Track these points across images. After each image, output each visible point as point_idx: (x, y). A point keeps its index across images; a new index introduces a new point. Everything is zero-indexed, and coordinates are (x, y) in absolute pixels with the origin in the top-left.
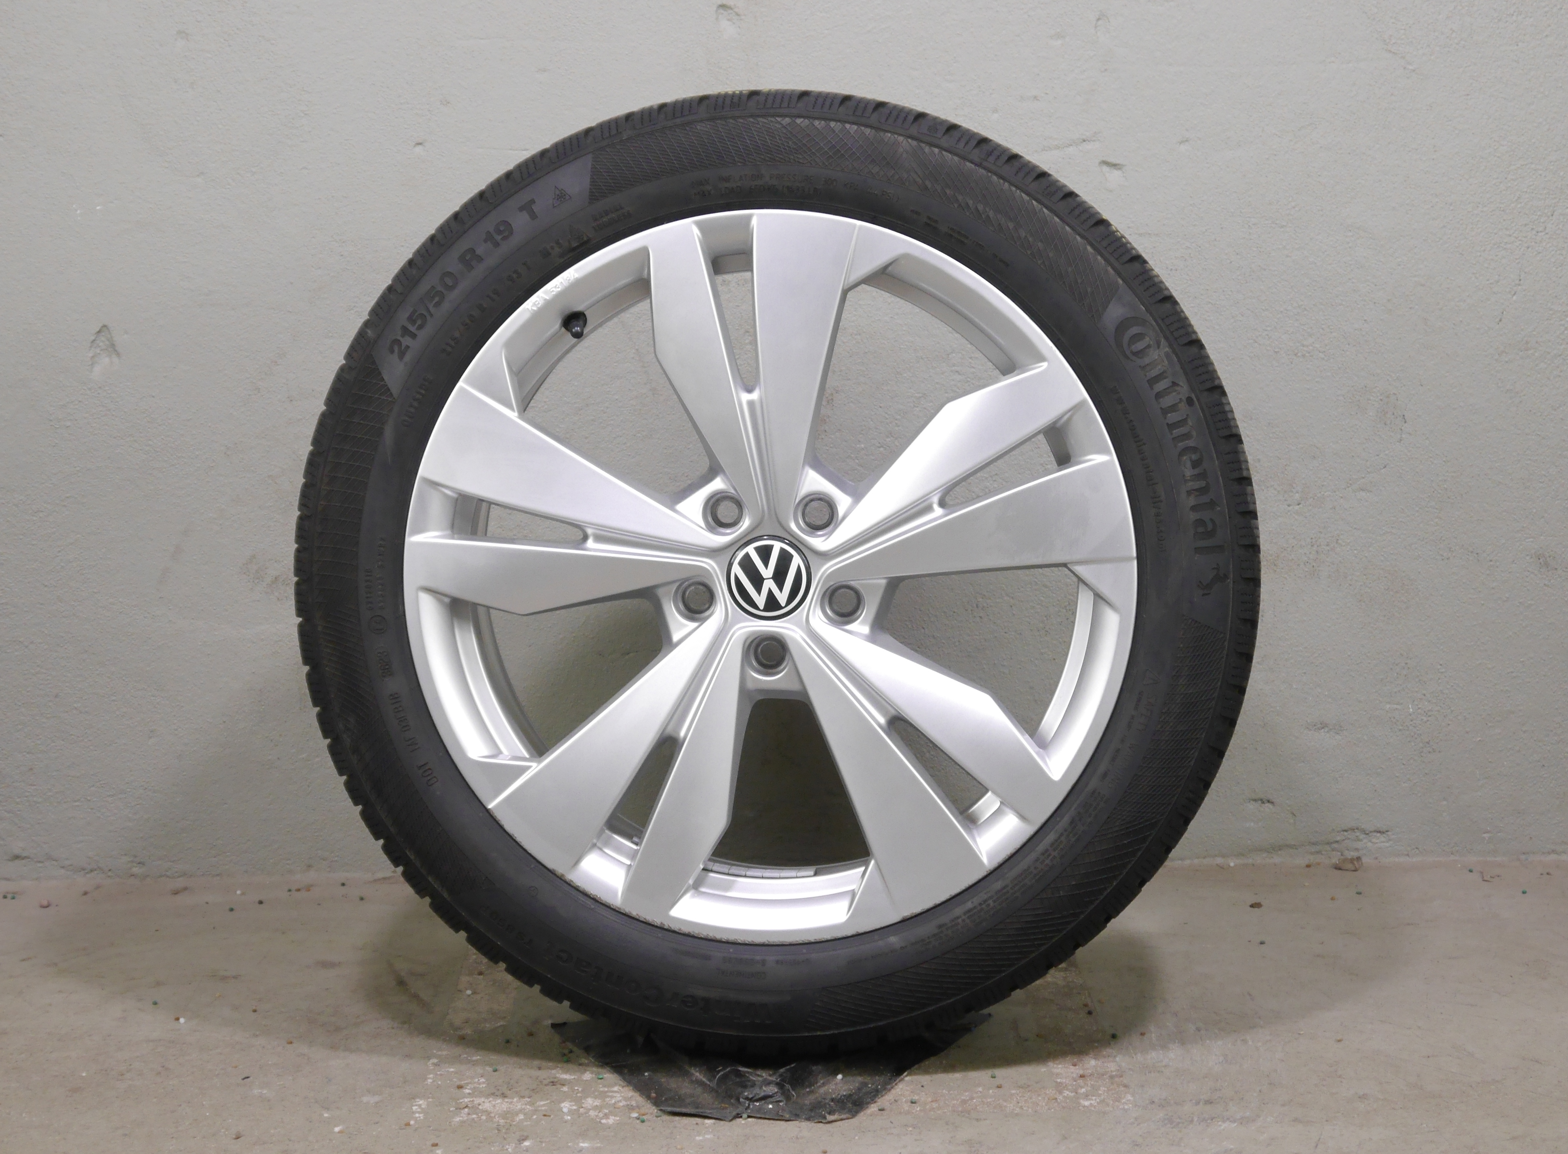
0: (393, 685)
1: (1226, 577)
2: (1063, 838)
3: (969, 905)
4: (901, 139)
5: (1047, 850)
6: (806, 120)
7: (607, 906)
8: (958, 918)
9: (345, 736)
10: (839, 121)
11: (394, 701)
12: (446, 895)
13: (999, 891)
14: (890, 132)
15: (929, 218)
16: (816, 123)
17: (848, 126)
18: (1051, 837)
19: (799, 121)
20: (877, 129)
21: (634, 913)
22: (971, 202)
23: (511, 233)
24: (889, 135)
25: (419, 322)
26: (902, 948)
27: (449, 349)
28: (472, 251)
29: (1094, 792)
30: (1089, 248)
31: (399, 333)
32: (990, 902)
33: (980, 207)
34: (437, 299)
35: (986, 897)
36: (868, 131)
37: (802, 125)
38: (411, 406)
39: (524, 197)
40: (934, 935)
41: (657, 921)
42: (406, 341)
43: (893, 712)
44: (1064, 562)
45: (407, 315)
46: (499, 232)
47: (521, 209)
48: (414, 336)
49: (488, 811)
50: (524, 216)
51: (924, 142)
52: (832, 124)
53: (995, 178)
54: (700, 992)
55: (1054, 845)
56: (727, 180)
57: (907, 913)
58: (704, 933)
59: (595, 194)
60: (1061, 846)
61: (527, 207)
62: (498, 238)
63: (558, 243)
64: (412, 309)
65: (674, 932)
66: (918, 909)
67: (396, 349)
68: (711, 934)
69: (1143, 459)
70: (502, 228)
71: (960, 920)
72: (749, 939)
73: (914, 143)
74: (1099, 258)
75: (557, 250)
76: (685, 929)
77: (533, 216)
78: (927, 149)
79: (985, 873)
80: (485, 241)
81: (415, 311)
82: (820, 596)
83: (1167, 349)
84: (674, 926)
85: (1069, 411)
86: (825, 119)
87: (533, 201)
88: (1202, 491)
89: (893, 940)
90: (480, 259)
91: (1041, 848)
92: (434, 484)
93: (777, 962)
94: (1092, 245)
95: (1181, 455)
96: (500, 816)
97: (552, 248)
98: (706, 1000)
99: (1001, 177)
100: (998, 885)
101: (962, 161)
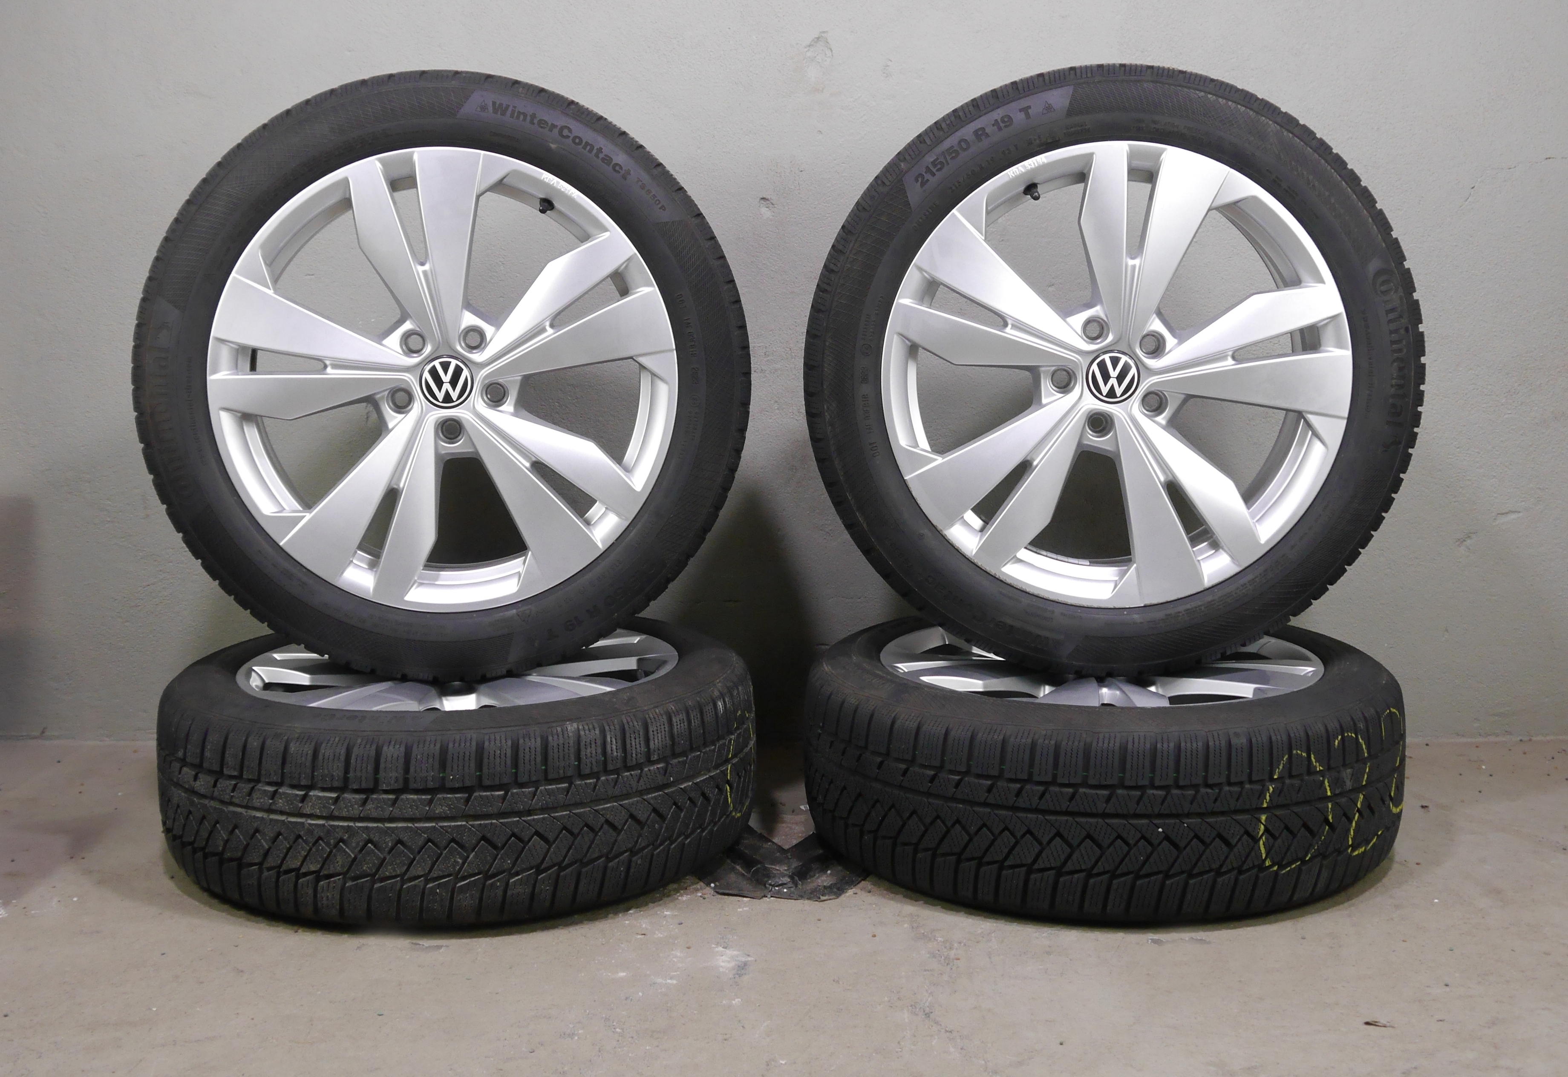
0: (866, 389)
1: (1400, 443)
2: (1257, 579)
3: (1188, 606)
4: (1271, 122)
5: (1245, 584)
6: (1214, 97)
7: (964, 556)
8: (1179, 612)
9: (826, 414)
10: (1235, 102)
11: (864, 399)
12: (865, 525)
13: (1209, 602)
14: (1265, 117)
15: (1277, 177)
16: (1220, 100)
17: (1239, 106)
18: (1250, 577)
19: (1210, 96)
20: (1257, 113)
21: (979, 564)
22: (1305, 173)
23: (1011, 124)
24: (1264, 118)
25: (939, 166)
26: (1141, 623)
27: (954, 188)
28: (983, 129)
29: (1284, 555)
30: (1370, 219)
31: (924, 170)
32: (1203, 608)
33: (1311, 177)
34: (954, 155)
35: (1200, 603)
36: (1251, 113)
37: (1211, 99)
38: (921, 218)
39: (1024, 103)
40: (1162, 620)
41: (993, 572)
42: (927, 176)
43: (1171, 477)
44: (1300, 410)
45: (932, 160)
46: (1003, 122)
47: (1021, 110)
48: (934, 175)
49: (904, 481)
50: (1022, 115)
51: (1285, 128)
52: (1230, 103)
53: (1323, 161)
54: (1009, 621)
55: (1252, 581)
56: (1155, 122)
57: (1148, 602)
58: (1019, 586)
59: (1071, 112)
60: (1255, 584)
61: (1025, 110)
62: (1002, 125)
63: (1039, 137)
64: (935, 158)
65: (1001, 581)
66: (1155, 602)
67: (920, 180)
68: (1024, 588)
69: (1370, 359)
70: (1006, 120)
71: (1181, 614)
72: (1046, 596)
73: (1278, 127)
74: (1375, 227)
75: (1038, 141)
76: (1009, 581)
77: (1028, 116)
78: (1285, 133)
79: (1203, 589)
80: (993, 125)
81: (937, 159)
82: (1142, 396)
83: (1401, 294)
84: (1002, 578)
85: (1328, 318)
86: (1226, 99)
87: (1029, 107)
88: (1400, 386)
89: (1136, 617)
90: (987, 135)
91: (1242, 582)
92: (920, 269)
93: (1062, 614)
94: (1372, 218)
95: (1394, 361)
96: (911, 485)
97: (1035, 140)
98: (1012, 626)
99: (1326, 161)
100: (1209, 598)
101: (1305, 146)
